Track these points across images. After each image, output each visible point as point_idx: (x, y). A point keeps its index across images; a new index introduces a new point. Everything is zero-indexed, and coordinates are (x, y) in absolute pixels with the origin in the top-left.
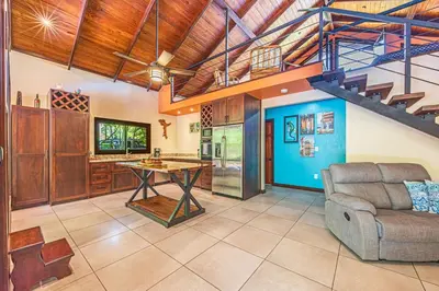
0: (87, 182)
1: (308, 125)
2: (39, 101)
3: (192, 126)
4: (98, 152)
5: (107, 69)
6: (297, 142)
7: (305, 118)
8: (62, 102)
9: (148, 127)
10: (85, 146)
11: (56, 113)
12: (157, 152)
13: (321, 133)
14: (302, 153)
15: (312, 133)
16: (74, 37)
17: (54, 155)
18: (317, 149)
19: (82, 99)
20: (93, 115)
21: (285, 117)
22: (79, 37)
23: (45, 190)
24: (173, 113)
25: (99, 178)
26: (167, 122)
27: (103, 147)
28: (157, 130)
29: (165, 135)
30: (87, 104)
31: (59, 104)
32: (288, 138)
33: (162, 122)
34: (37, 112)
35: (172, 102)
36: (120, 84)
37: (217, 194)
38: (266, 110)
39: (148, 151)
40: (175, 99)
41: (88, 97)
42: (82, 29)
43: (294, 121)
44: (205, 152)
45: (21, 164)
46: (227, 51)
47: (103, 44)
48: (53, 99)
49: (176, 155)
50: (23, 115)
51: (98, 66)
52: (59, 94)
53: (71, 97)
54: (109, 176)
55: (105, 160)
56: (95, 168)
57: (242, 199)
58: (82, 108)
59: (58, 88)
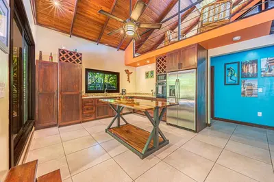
0: (81, 111)
1: (250, 70)
2: (52, 57)
3: (147, 74)
4: (87, 91)
5: (93, 36)
6: (238, 84)
7: (247, 64)
8: (65, 58)
9: (117, 74)
10: (80, 88)
11: (61, 64)
12: (124, 91)
13: (265, 76)
14: (243, 93)
15: (255, 76)
16: (73, 13)
17: (61, 93)
18: (260, 90)
19: (78, 55)
20: (84, 66)
21: (225, 64)
22: (76, 13)
23: (55, 116)
24: (134, 65)
25: (88, 109)
26: (130, 71)
27: (90, 88)
28: (123, 77)
29: (129, 80)
30: (80, 59)
31: (64, 59)
32: (229, 81)
33: (127, 71)
34: (51, 64)
35: (134, 57)
36: (100, 46)
37: (170, 124)
38: (212, 58)
39: (117, 91)
40: (136, 55)
41: (81, 54)
42: (78, 7)
43: (234, 67)
44: (160, 92)
45: (41, 100)
46: (180, 12)
47: (91, 17)
48: (60, 55)
49: (136, 94)
50: (43, 66)
51: (88, 34)
52: (63, 52)
53: (71, 54)
54: (94, 108)
55: (91, 97)
56: (85, 102)
57: (196, 132)
58: (78, 61)
59: (63, 48)
